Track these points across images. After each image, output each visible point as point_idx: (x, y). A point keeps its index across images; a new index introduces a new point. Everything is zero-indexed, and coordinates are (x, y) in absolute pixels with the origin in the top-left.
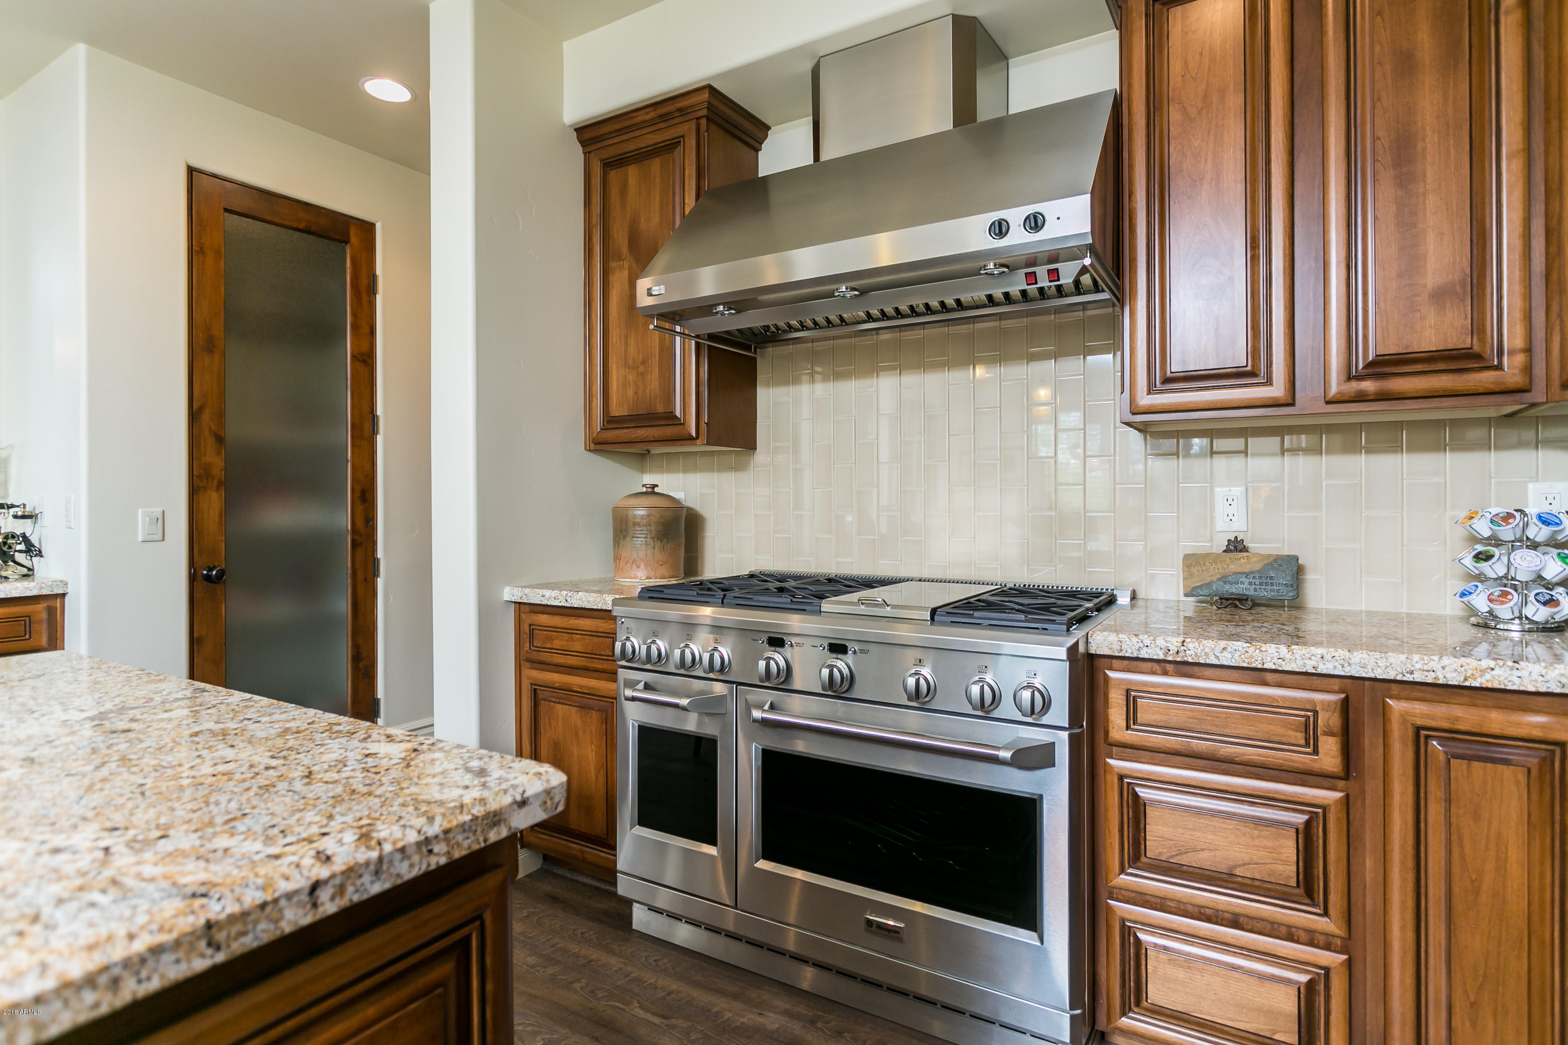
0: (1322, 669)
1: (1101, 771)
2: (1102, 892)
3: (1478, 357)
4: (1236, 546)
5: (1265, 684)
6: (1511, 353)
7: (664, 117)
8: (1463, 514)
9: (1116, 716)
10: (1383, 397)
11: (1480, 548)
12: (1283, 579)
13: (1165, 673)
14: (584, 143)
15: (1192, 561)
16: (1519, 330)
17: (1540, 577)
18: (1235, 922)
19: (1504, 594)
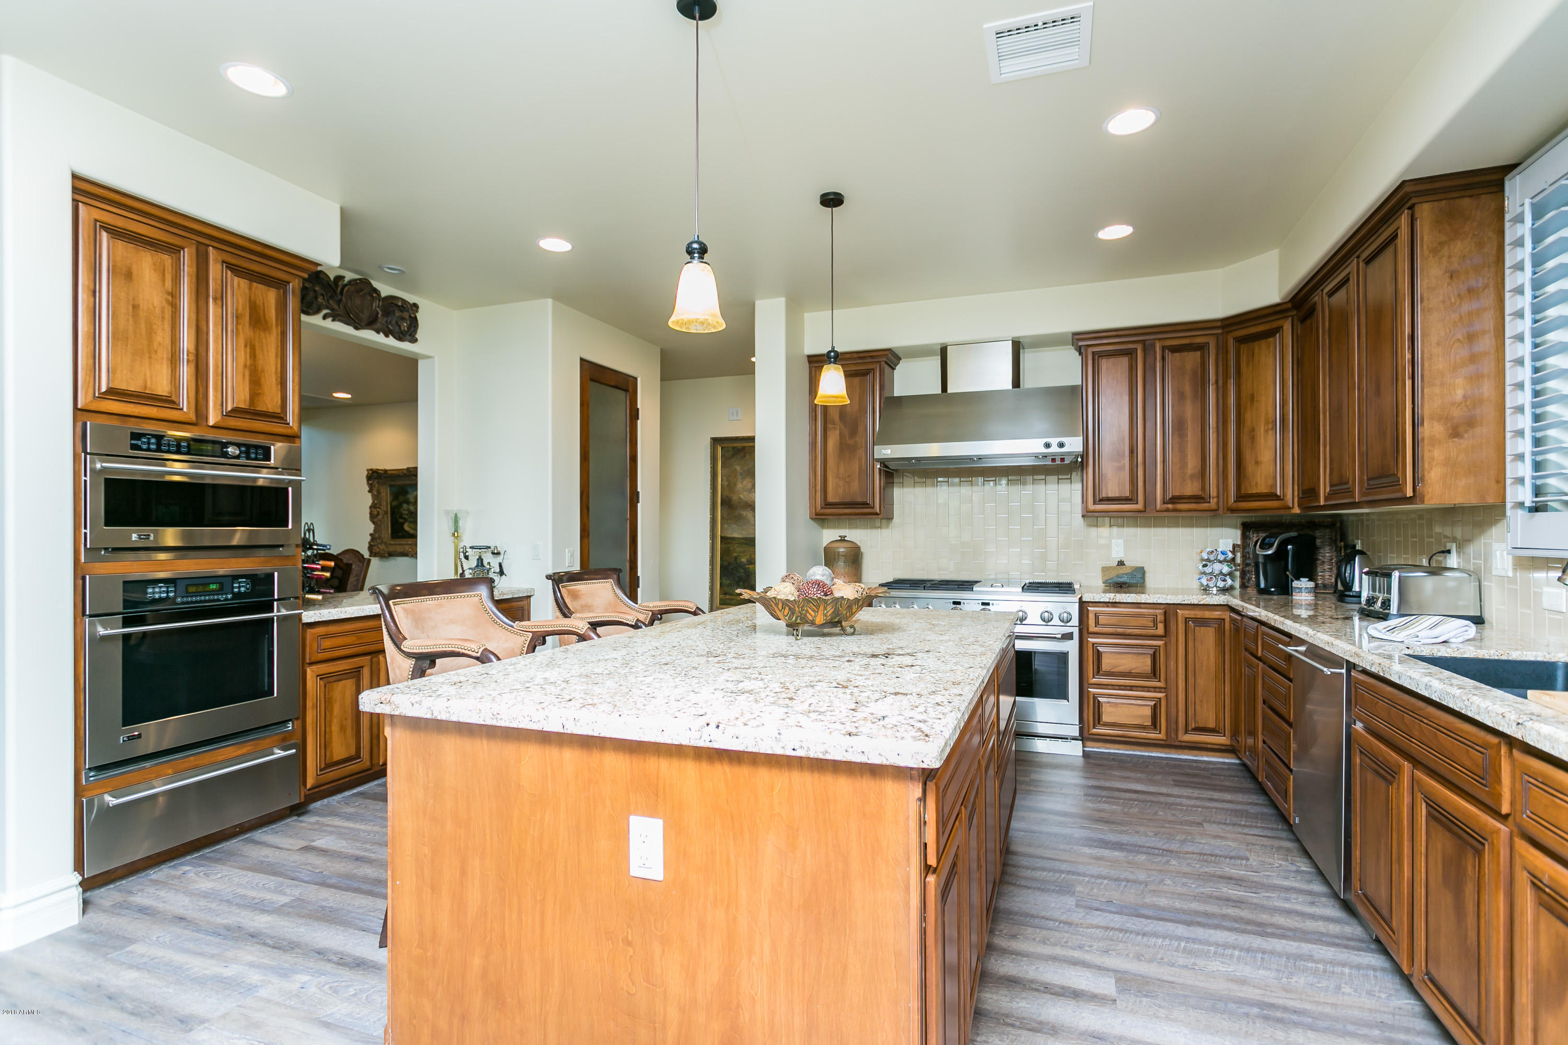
0: (1159, 602)
1: (1085, 643)
2: (1085, 685)
3: (1203, 498)
4: (1121, 563)
5: (1140, 608)
6: (1213, 498)
7: (860, 358)
8: (1199, 551)
9: (1092, 622)
10: (1175, 510)
11: (1204, 563)
12: (1139, 576)
13: (1108, 607)
14: (810, 362)
15: (1105, 569)
16: (1215, 490)
17: (1221, 572)
18: (1131, 688)
19: (1211, 578)
